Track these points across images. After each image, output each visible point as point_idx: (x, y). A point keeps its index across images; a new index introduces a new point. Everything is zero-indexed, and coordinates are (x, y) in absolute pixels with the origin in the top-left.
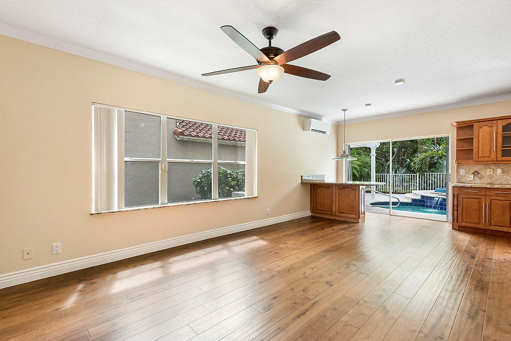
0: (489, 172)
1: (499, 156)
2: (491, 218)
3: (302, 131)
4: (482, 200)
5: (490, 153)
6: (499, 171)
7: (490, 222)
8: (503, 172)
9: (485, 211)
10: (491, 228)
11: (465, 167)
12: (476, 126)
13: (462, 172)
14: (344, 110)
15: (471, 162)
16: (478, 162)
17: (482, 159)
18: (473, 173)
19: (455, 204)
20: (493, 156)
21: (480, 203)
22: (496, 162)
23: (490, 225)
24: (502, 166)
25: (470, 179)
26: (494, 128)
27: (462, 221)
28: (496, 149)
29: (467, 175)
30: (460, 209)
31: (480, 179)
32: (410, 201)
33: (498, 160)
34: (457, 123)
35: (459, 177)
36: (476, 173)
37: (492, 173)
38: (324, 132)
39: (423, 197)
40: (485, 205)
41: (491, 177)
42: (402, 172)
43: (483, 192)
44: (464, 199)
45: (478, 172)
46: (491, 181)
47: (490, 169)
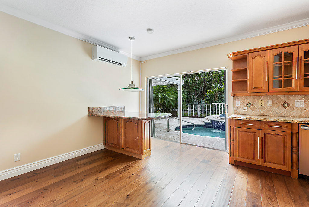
0: (260, 103)
1: (271, 87)
2: (265, 154)
3: (91, 59)
4: (257, 134)
5: (263, 84)
6: (269, 103)
7: (264, 157)
8: (273, 104)
9: (260, 145)
10: (266, 164)
11: (239, 98)
12: (250, 56)
13: (238, 103)
14: (132, 38)
15: (245, 93)
16: (252, 93)
17: (255, 91)
18: (247, 105)
19: (232, 137)
20: (265, 88)
21: (254, 137)
22: (268, 94)
23: (265, 162)
24: (272, 97)
25: (244, 110)
26: (266, 58)
27: (238, 155)
28: (268, 80)
29: (242, 106)
30: (236, 144)
31: (253, 110)
32: (203, 124)
33: (270, 91)
34: (233, 54)
35: (235, 108)
36: (249, 105)
37: (263, 105)
38: (120, 64)
39: (212, 121)
40: (260, 139)
41: (262, 108)
42: (203, 103)
43: (258, 126)
44: (240, 132)
45: (251, 104)
46: (262, 112)
47: (261, 100)
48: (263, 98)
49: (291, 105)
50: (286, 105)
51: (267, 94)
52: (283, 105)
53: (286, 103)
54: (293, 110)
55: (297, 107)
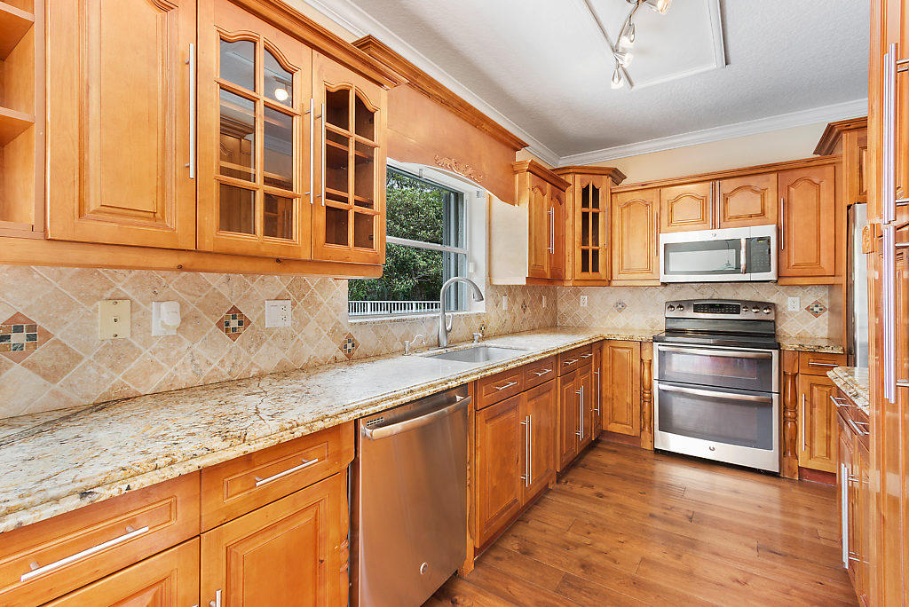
0: (108, 321)
5: (162, 190)
6: (165, 317)
22: (193, 260)
24: (174, 285)
31: (54, 374)
33: (207, 244)
37: (123, 330)
41: (118, 352)
45: (33, 327)
46: (119, 377)
47: (115, 300)
48: (123, 283)
49: (253, 322)
50: (234, 323)
51: (184, 260)
52: (224, 325)
53: (235, 312)
54: (259, 346)
55: (270, 332)
